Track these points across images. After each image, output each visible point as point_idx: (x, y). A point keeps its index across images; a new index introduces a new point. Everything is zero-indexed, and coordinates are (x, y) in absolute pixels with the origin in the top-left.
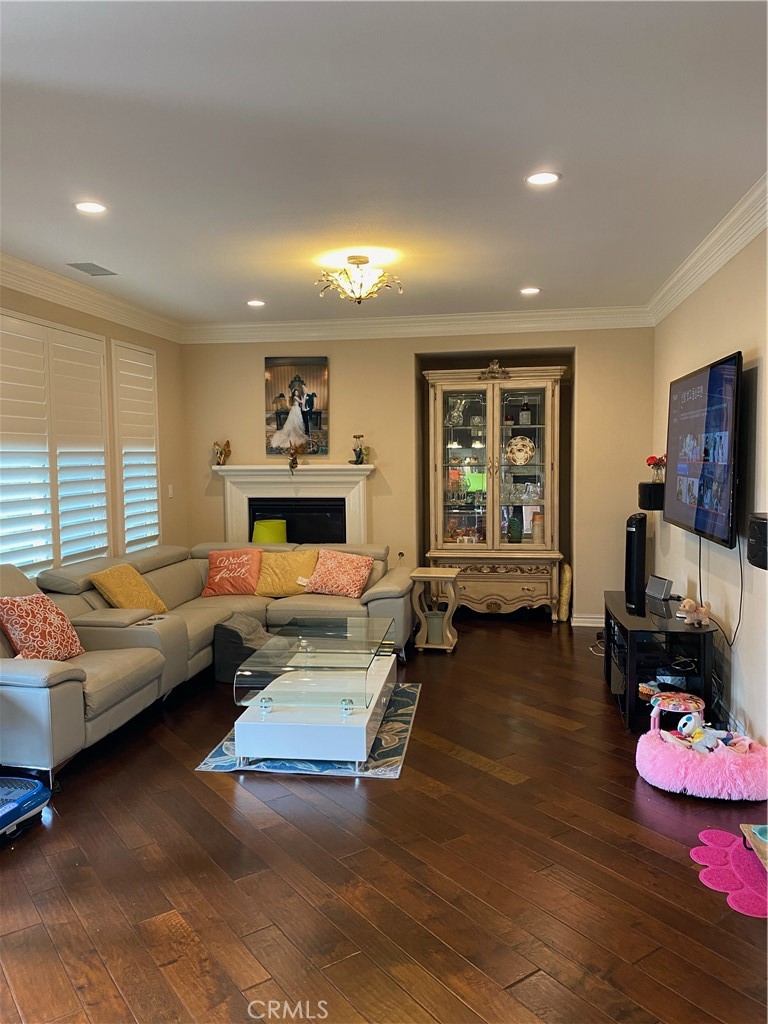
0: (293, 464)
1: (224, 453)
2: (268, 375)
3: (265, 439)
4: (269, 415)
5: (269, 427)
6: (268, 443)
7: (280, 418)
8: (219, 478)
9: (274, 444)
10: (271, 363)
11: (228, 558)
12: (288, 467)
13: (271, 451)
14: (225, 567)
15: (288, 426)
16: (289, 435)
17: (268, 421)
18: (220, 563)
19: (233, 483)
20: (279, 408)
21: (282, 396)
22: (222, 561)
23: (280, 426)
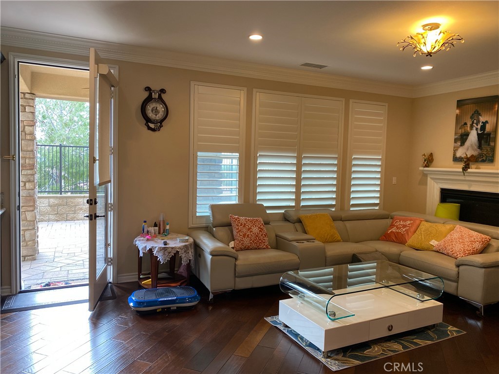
0: (465, 169)
1: (429, 161)
2: (458, 111)
3: (453, 151)
4: (456, 137)
5: (456, 145)
6: (454, 155)
7: (462, 138)
8: (425, 175)
9: (458, 154)
10: (460, 104)
11: (400, 221)
12: (461, 170)
13: (456, 159)
14: (397, 226)
15: (468, 143)
16: (468, 149)
17: (456, 141)
18: (395, 223)
19: (432, 178)
20: (463, 131)
21: (466, 124)
22: (397, 222)
23: (463, 144)
